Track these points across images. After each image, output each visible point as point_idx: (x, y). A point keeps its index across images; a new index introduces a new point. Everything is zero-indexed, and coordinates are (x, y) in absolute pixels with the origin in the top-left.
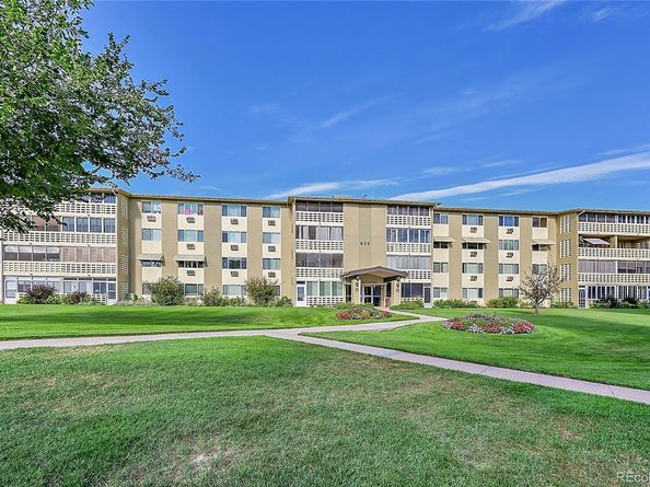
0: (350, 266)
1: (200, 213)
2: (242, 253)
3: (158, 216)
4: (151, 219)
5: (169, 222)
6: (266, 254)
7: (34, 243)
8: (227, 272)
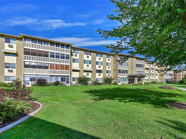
0: (130, 73)
1: (90, 55)
2: (101, 68)
3: (78, 55)
4: (76, 56)
5: (81, 57)
6: (107, 69)
7: (38, 61)
8: (97, 74)
